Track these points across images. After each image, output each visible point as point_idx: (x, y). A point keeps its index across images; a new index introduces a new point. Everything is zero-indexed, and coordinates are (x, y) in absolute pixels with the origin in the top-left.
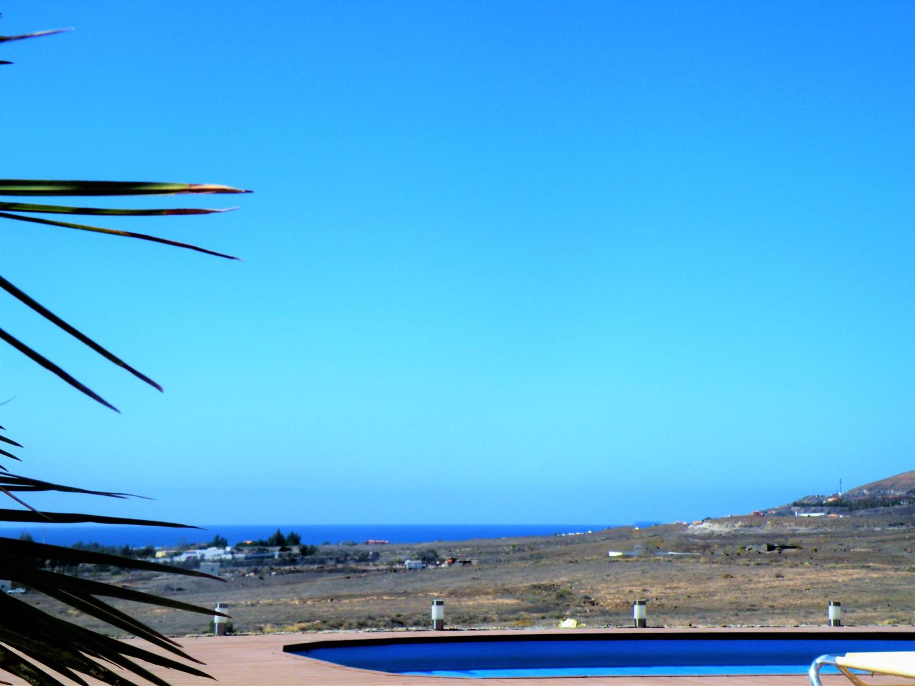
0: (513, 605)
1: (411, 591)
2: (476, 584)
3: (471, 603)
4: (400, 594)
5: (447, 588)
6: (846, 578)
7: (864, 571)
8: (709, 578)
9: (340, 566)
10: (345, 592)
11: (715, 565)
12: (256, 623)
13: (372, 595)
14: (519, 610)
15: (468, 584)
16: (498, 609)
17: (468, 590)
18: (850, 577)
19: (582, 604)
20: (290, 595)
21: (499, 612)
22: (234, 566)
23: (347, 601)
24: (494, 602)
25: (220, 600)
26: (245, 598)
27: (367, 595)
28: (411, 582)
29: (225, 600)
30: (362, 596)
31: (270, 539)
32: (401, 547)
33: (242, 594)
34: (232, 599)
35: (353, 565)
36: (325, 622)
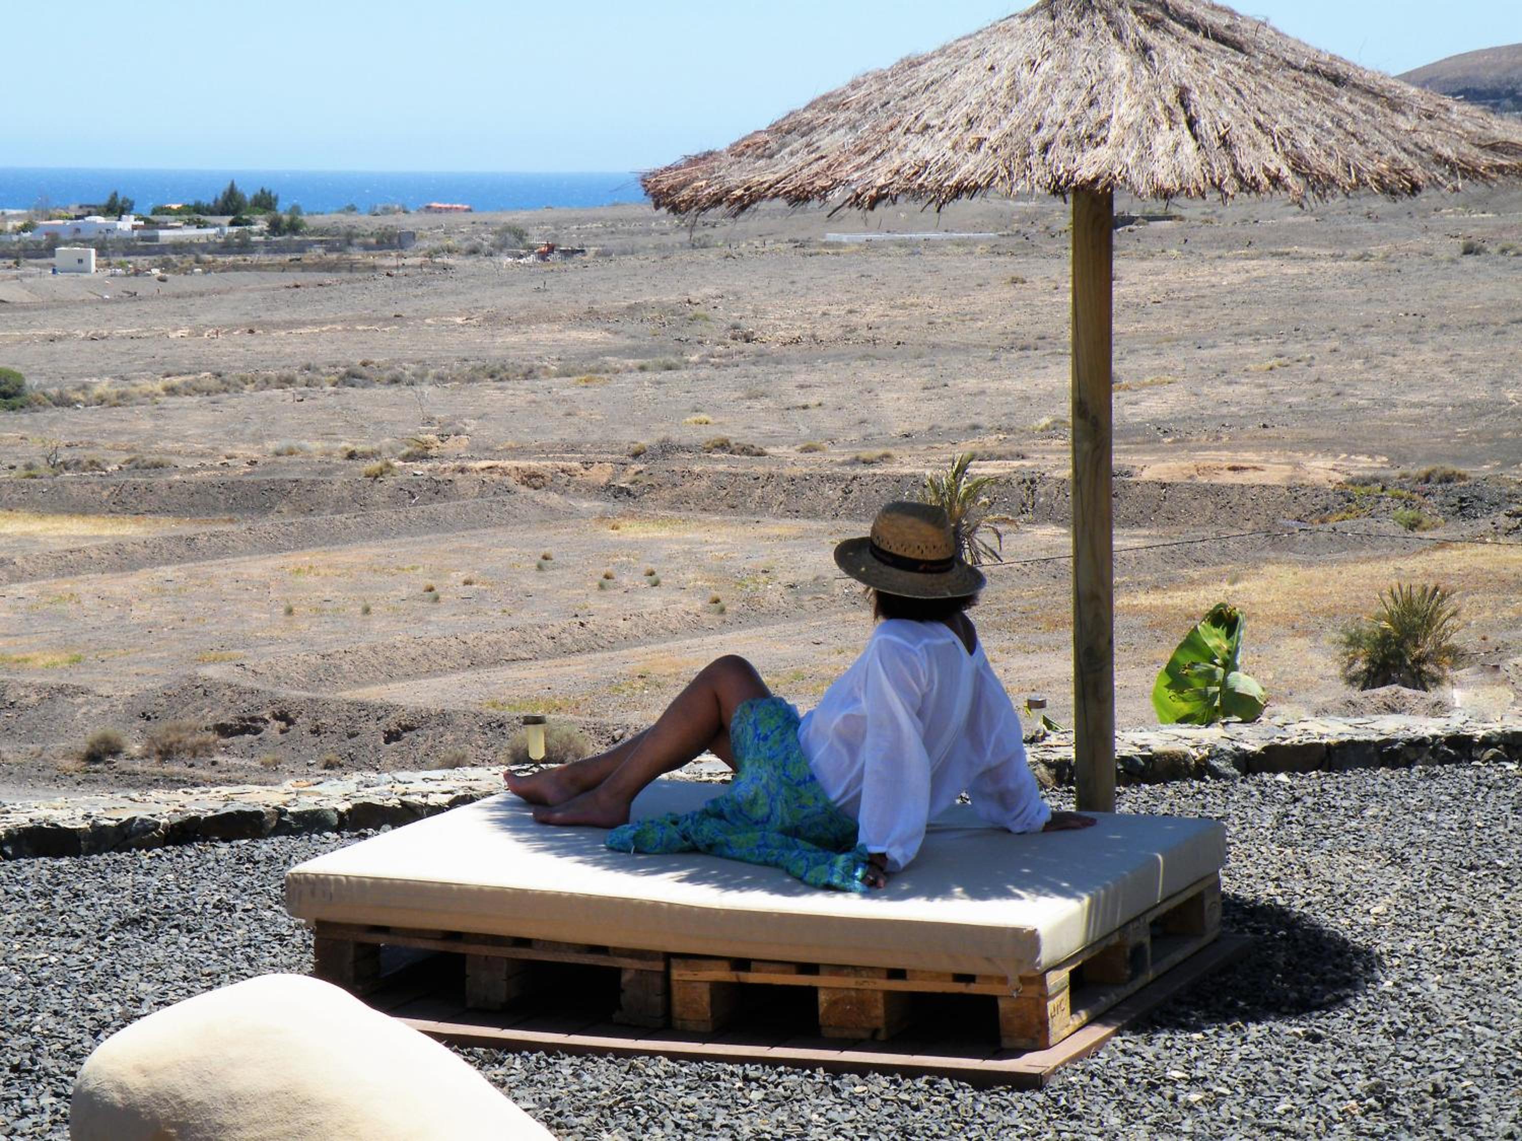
0: (594, 342)
1: (412, 314)
2: (539, 302)
3: (513, 339)
4: (387, 321)
5: (483, 308)
6: (1236, 279)
7: (1274, 263)
8: (980, 285)
10: (282, 315)
11: (1001, 259)
12: (81, 375)
13: (333, 322)
14: (603, 354)
15: (525, 300)
16: (564, 352)
17: (522, 314)
18: (1244, 276)
19: (729, 341)
20: (176, 320)
21: (563, 357)
22: (126, 255)
23: (283, 333)
24: (559, 336)
25: (34, 327)
26: (86, 323)
27: (322, 323)
28: (415, 296)
29: (43, 327)
30: (314, 323)
31: (216, 201)
32: (472, 220)
33: (83, 315)
34: (56, 326)
35: (357, 255)
36: (219, 375)
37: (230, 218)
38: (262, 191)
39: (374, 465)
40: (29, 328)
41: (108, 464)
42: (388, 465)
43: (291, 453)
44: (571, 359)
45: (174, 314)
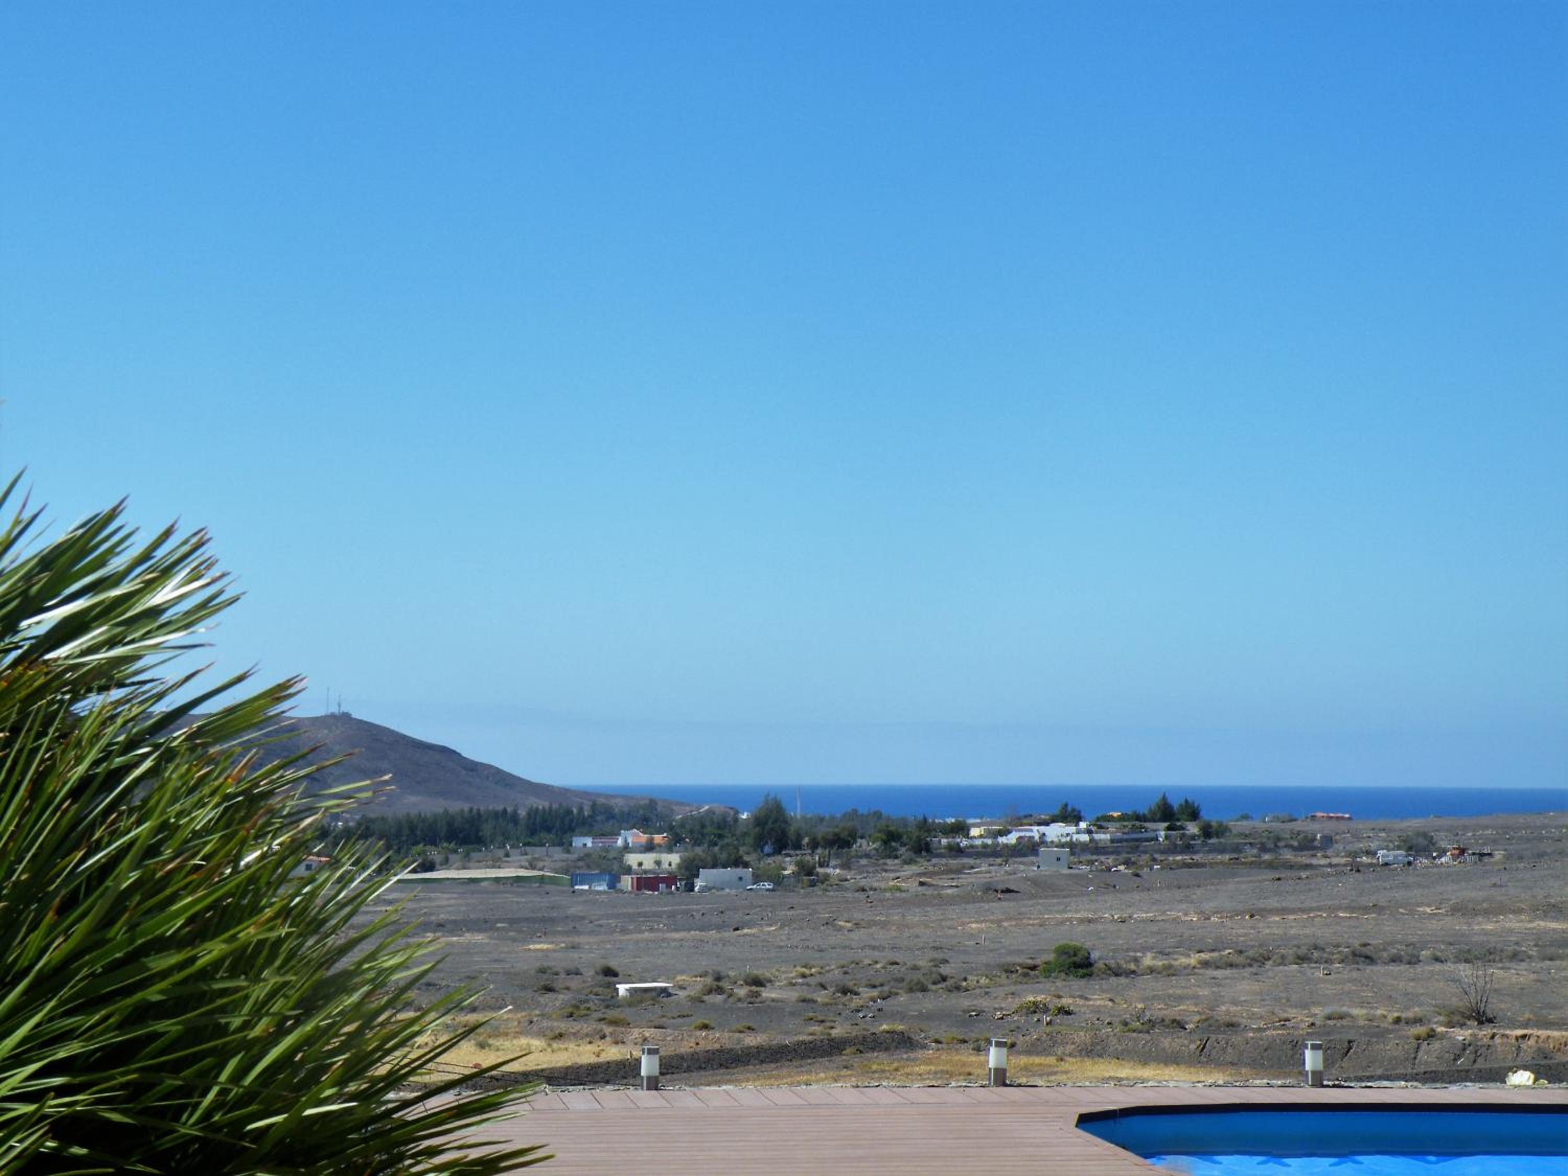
1: (1385, 904)
2: (1498, 895)
3: (1490, 927)
4: (1366, 910)
5: (1448, 899)
9: (1267, 857)
10: (1273, 903)
12: (1128, 950)
13: (1319, 909)
15: (1484, 894)
16: (1539, 938)
17: (1485, 905)
20: (1184, 906)
21: (1540, 943)
22: (1093, 854)
23: (1277, 919)
24: (1530, 925)
25: (1070, 911)
26: (1111, 908)
27: (1311, 910)
28: (1385, 889)
29: (1077, 911)
30: (1303, 911)
31: (1150, 810)
32: (1371, 827)
33: (1106, 901)
34: (1089, 910)
35: (1288, 855)
36: (1241, 952)
37: (1166, 824)
38: (1186, 801)
39: (1420, 1030)
40: (1066, 912)
41: (1187, 1023)
42: (1433, 1030)
43: (1341, 1017)
44: (1546, 946)
45: (1181, 901)
